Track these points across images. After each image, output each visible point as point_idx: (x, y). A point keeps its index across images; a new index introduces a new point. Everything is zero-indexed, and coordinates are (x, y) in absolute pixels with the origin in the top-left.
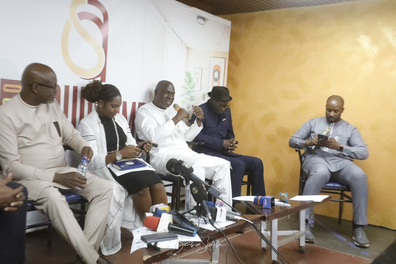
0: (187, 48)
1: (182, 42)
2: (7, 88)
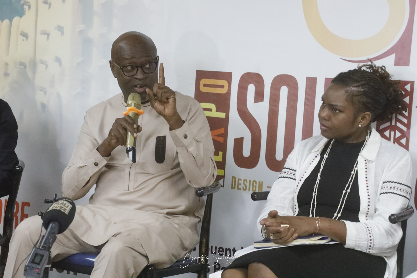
2: (205, 85)
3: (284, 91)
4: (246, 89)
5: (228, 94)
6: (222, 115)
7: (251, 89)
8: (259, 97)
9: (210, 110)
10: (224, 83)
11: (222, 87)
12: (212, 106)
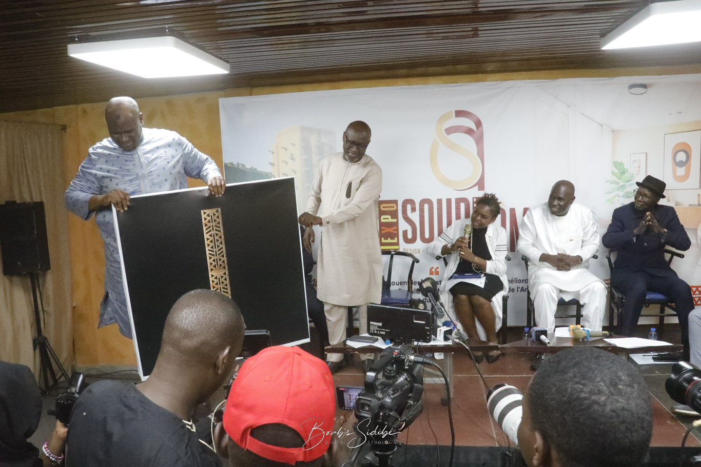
0: (613, 131)
1: (602, 126)
2: (384, 207)
3: (426, 207)
4: (406, 207)
5: (397, 210)
6: (395, 220)
7: (409, 207)
8: (413, 210)
9: (388, 219)
10: (394, 205)
11: (393, 207)
12: (389, 217)
